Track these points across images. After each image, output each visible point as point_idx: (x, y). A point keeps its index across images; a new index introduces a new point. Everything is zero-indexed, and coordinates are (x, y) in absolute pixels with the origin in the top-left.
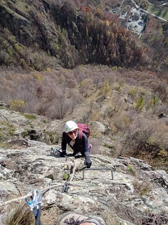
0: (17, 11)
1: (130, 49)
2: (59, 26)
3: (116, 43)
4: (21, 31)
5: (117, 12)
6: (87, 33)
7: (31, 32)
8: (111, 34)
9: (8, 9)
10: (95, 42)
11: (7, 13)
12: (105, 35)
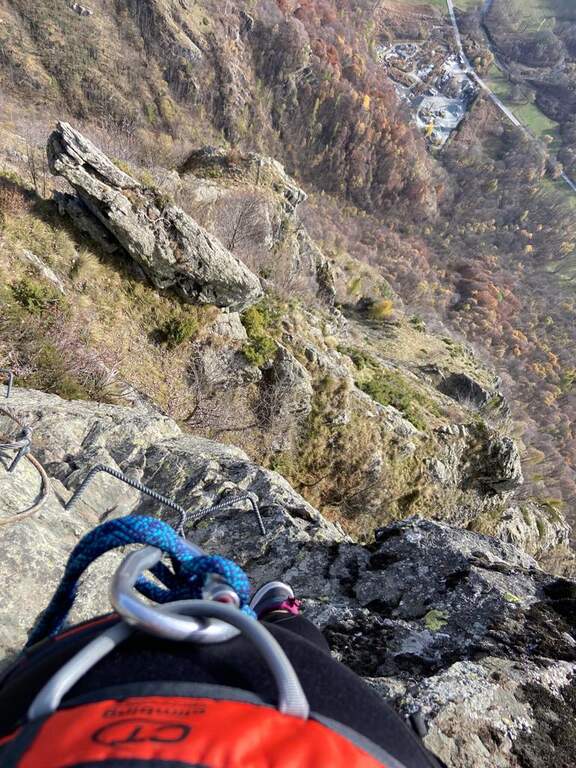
0: (185, 26)
1: (398, 177)
2: (260, 81)
3: (373, 154)
4: (182, 74)
5: (408, 57)
6: (315, 112)
7: (201, 81)
8: (366, 129)
9: (171, 22)
10: (327, 136)
11: (166, 29)
12: (352, 127)
